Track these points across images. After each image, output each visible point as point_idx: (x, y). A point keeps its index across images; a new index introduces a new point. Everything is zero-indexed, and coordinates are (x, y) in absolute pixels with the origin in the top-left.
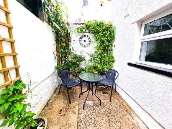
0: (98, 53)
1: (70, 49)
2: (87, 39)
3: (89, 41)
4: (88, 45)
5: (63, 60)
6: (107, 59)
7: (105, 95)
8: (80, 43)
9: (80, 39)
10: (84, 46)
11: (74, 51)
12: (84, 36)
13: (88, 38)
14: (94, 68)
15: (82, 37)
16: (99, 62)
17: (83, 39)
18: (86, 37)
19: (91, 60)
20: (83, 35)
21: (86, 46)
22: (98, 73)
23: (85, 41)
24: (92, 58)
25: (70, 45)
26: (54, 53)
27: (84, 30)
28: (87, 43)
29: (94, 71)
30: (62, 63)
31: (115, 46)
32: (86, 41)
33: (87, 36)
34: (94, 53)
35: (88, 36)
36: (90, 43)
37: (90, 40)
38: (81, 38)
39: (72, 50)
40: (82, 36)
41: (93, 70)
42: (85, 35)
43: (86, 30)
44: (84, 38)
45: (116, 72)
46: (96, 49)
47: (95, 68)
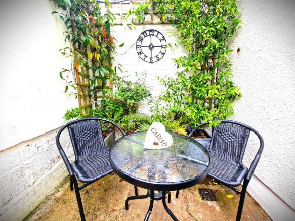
0: (187, 76)
1: (113, 68)
2: (156, 41)
3: (162, 46)
4: (160, 56)
5: (100, 97)
6: (213, 91)
7: (210, 203)
8: (140, 53)
9: (139, 43)
10: (148, 59)
11: (125, 74)
12: (148, 33)
13: (160, 37)
14: (176, 118)
15: (142, 36)
16: (190, 100)
17: (146, 41)
18: (153, 35)
19: (167, 97)
20: (145, 32)
21: (155, 59)
22: (187, 130)
23: (151, 47)
24: (171, 92)
25: (113, 58)
26: (61, 73)
27: (148, 18)
28: (156, 51)
29: (175, 124)
30: (96, 104)
31: (239, 50)
32: (153, 46)
33: (156, 33)
34: (175, 77)
35: (159, 33)
36: (163, 51)
37: (164, 43)
38: (140, 39)
39: (118, 71)
40: (143, 33)
41: (171, 122)
42: (150, 31)
43: (155, 17)
44: (149, 37)
45: (250, 129)
46: (180, 64)
47: (177, 116)
